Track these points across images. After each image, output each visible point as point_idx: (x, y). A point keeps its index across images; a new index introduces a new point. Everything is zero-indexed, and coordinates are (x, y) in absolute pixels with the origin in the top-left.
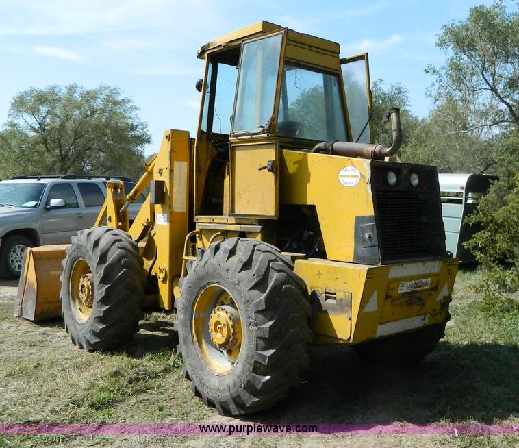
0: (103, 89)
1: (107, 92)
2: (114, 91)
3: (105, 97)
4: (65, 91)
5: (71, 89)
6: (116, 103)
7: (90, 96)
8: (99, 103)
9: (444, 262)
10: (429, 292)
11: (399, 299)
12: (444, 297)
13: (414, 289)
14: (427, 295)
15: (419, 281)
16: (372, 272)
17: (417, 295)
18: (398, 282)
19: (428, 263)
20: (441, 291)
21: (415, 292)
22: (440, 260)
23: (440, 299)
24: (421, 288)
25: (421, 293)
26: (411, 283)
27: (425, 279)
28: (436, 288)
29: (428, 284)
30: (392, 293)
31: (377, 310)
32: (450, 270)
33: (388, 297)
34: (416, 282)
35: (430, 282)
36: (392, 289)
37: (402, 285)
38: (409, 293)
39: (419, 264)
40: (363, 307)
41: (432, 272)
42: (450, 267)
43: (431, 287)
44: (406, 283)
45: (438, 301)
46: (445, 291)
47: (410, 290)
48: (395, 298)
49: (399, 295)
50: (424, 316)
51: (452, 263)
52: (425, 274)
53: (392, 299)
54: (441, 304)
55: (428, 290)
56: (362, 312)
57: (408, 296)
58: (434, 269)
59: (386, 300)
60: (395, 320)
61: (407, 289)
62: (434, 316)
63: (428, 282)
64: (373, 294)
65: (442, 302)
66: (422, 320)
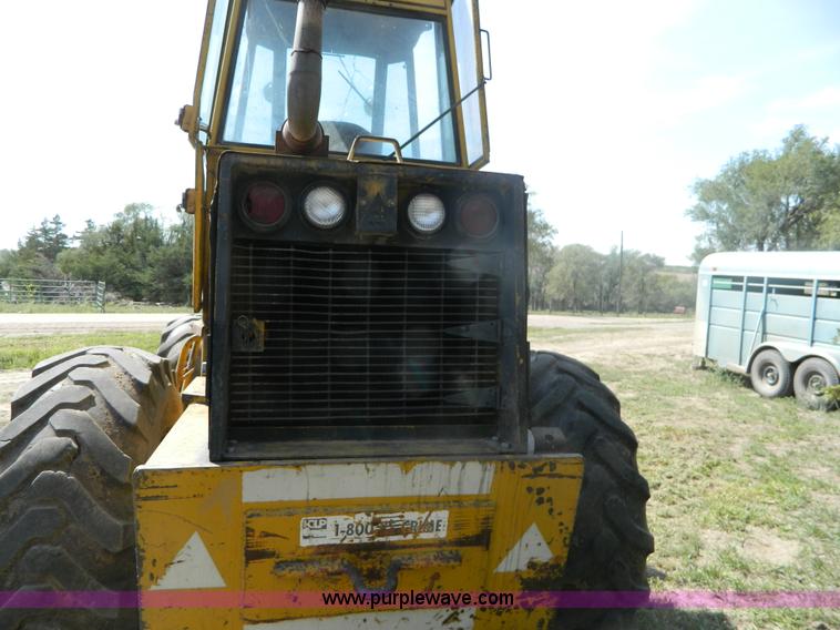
9: (506, 464)
10: (447, 550)
11: (305, 562)
12: (532, 565)
13: (373, 538)
14: (436, 558)
15: (395, 517)
16: (153, 482)
17: (396, 556)
18: (290, 515)
19: (425, 464)
20: (513, 547)
21: (382, 546)
22: (483, 457)
23: (513, 569)
24: (410, 537)
25: (412, 550)
26: (351, 520)
27: (423, 512)
28: (483, 539)
29: (438, 525)
30: (269, 544)
31: (224, 585)
32: (541, 491)
33: (253, 555)
34: (380, 518)
35: (445, 522)
36: (267, 535)
37: (312, 524)
38: (352, 549)
39: (383, 465)
40: (152, 576)
41: (453, 491)
42: (540, 482)
43: (456, 535)
44: (331, 520)
45: (505, 574)
46: (531, 548)
47: (356, 541)
48: (289, 558)
49: (310, 551)
50: (451, 612)
51: (546, 470)
52: (419, 497)
53: (277, 560)
54: (524, 582)
55: (442, 543)
56: (154, 588)
57: (353, 555)
58: (460, 484)
59: (247, 562)
60: (317, 616)
61: (341, 536)
62: (499, 614)
63: (439, 521)
64: (189, 543)
65: (525, 576)
66: (445, 622)
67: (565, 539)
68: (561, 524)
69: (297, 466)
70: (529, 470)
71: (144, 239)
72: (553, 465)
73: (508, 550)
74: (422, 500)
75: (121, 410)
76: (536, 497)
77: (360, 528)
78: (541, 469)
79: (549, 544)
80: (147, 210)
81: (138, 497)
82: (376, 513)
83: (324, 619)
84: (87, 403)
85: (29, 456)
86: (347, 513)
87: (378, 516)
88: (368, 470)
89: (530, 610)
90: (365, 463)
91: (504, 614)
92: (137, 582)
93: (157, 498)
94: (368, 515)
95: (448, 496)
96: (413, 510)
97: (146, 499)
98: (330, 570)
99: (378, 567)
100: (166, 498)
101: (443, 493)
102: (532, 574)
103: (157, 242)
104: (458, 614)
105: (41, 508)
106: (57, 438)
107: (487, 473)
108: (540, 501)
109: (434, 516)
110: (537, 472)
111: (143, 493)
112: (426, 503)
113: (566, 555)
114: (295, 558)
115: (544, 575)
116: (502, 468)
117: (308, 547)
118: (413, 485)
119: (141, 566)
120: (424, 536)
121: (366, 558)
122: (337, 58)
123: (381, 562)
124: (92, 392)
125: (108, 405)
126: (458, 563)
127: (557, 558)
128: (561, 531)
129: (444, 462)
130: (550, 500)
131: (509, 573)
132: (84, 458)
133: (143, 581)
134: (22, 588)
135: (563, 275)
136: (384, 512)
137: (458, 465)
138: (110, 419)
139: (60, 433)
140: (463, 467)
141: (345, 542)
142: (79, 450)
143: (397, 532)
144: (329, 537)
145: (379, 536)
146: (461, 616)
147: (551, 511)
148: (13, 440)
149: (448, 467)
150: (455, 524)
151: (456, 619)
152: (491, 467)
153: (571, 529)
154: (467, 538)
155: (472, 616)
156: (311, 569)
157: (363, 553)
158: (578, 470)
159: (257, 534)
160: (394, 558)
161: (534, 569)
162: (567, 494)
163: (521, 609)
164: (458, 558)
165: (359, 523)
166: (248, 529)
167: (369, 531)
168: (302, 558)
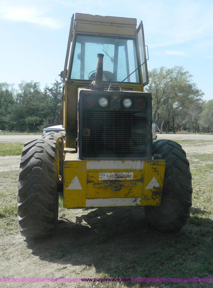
0: (176, 68)
1: (178, 69)
2: (181, 68)
3: (177, 71)
4: (159, 71)
5: (162, 70)
6: (182, 74)
7: (170, 72)
8: (174, 75)
9: (146, 162)
10: (133, 182)
11: (100, 184)
12: (154, 188)
13: (116, 179)
14: (130, 184)
15: (120, 173)
16: (68, 164)
17: (121, 183)
18: (97, 172)
19: (127, 161)
20: (149, 182)
21: (118, 181)
22: (141, 160)
23: (150, 188)
24: (124, 179)
25: (125, 182)
26: (111, 174)
27: (127, 172)
28: (142, 180)
29: (131, 176)
30: (92, 179)
31: (82, 189)
32: (155, 168)
33: (89, 182)
34: (117, 174)
35: (132, 175)
36: (92, 177)
37: (102, 175)
38: (111, 181)
39: (118, 161)
40: (66, 186)
41: (134, 168)
42: (155, 166)
43: (135, 179)
44: (106, 174)
45: (148, 190)
46: (154, 183)
47: (112, 179)
48: (97, 183)
49: (101, 181)
50: (135, 199)
51: (156, 163)
52: (126, 169)
53: (94, 183)
54: (152, 192)
55: (132, 181)
56: (67, 189)
57: (111, 183)
58: (136, 166)
59: (87, 183)
60: (103, 198)
61: (108, 178)
62: (147, 200)
63: (131, 175)
64: (75, 178)
65: (153, 191)
66: (133, 202)
67: (162, 181)
68: (161, 177)
69: (99, 161)
70: (152, 163)
71: (5, 101)
72: (158, 162)
73: (148, 184)
74: (127, 170)
75: (50, 154)
76: (154, 170)
77: (113, 176)
78: (155, 163)
79: (158, 182)
80: (6, 86)
81: (65, 167)
82: (116, 172)
83: (105, 199)
84: (42, 152)
85: (31, 164)
86: (110, 172)
87: (117, 173)
88: (114, 162)
89: (154, 200)
90: (114, 161)
91: (148, 200)
92: (63, 187)
93: (68, 167)
94: (115, 173)
95: (133, 169)
96: (125, 172)
97: (66, 167)
98: (106, 185)
99: (117, 186)
100: (70, 167)
101: (132, 168)
102: (154, 190)
103: (12, 102)
104: (136, 200)
105: (35, 175)
106: (37, 160)
107: (142, 164)
108: (155, 171)
109: (130, 174)
110: (154, 164)
111: (66, 166)
112: (128, 171)
113: (162, 185)
114: (98, 183)
115: (157, 190)
116: (145, 163)
117: (101, 180)
118: (125, 166)
119: (64, 183)
120: (128, 179)
121: (114, 184)
122: (102, 45)
123: (118, 185)
124: (43, 149)
125: (47, 152)
126: (135, 185)
127: (160, 186)
128: (161, 179)
129: (132, 161)
130: (158, 171)
131: (148, 189)
132: (43, 164)
133: (64, 187)
134: (31, 194)
135: (207, 115)
136: (118, 172)
137: (135, 162)
138: (48, 156)
139: (37, 158)
140: (136, 162)
141: (109, 179)
142: (42, 163)
143: (121, 177)
144: (106, 178)
145: (117, 178)
146: (137, 200)
147: (158, 174)
148: (26, 160)
149: (133, 162)
150: (135, 176)
151: (136, 201)
152: (143, 162)
153: (163, 179)
154: (138, 180)
155: (140, 201)
156: (102, 185)
157: (113, 183)
158: (164, 163)
159: (90, 176)
160: (121, 184)
161: (155, 189)
162: (162, 170)
163: (152, 199)
164: (136, 184)
165: (112, 175)
166: (88, 175)
167: (115, 177)
168: (99, 183)
